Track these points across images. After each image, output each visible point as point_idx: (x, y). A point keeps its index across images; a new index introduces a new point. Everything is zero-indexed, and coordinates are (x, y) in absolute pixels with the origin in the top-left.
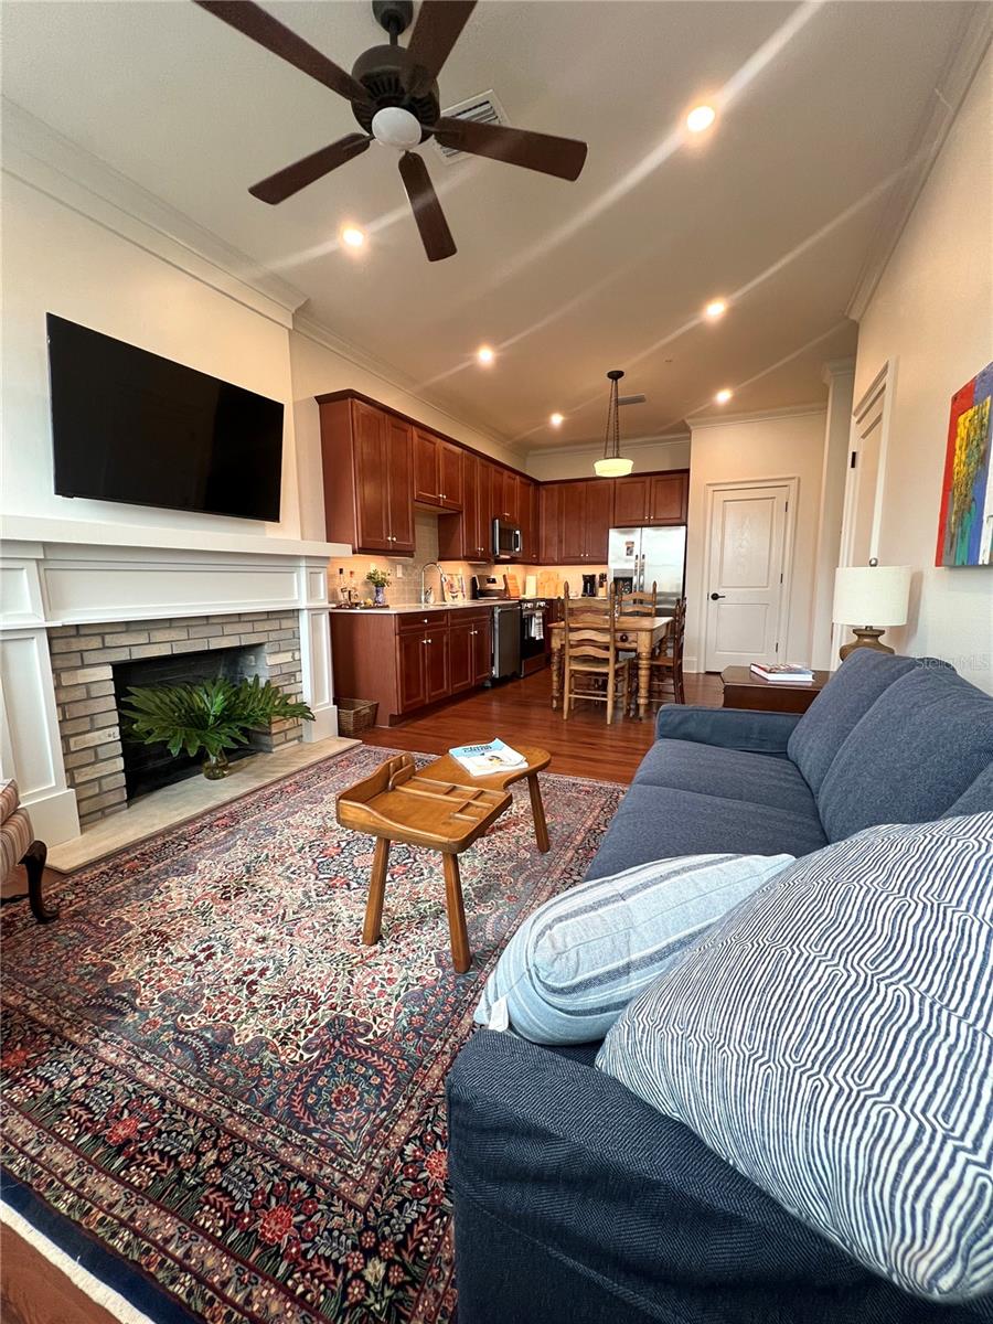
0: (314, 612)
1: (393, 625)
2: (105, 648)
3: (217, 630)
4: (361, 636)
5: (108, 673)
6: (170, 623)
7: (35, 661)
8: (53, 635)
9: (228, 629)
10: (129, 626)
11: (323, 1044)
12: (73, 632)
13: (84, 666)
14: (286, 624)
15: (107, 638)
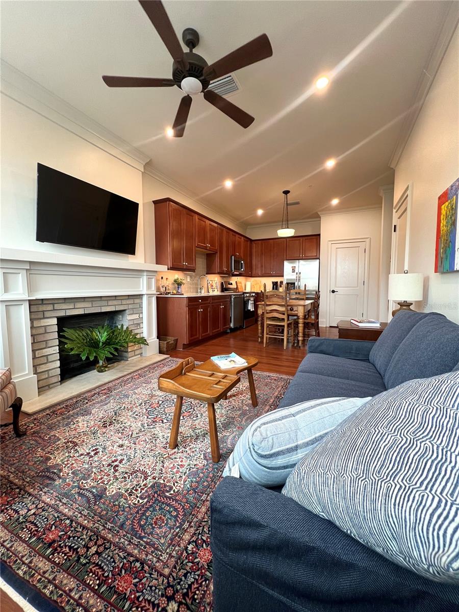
0: (150, 296)
1: (185, 302)
2: (54, 310)
3: (105, 303)
4: (170, 307)
5: (55, 321)
6: (84, 299)
7: (23, 315)
8: (31, 303)
9: (110, 303)
10: (65, 300)
11: (149, 496)
12: (40, 302)
13: (44, 318)
14: (137, 301)
15: (56, 305)
